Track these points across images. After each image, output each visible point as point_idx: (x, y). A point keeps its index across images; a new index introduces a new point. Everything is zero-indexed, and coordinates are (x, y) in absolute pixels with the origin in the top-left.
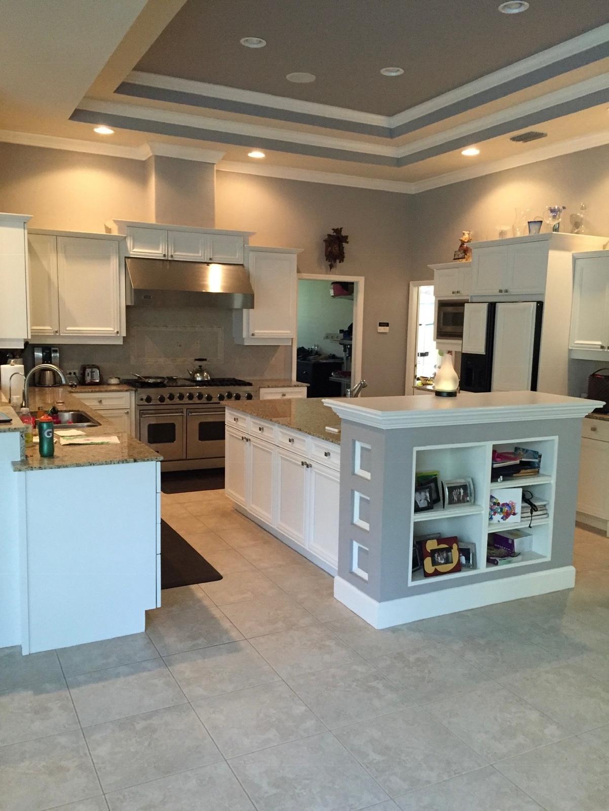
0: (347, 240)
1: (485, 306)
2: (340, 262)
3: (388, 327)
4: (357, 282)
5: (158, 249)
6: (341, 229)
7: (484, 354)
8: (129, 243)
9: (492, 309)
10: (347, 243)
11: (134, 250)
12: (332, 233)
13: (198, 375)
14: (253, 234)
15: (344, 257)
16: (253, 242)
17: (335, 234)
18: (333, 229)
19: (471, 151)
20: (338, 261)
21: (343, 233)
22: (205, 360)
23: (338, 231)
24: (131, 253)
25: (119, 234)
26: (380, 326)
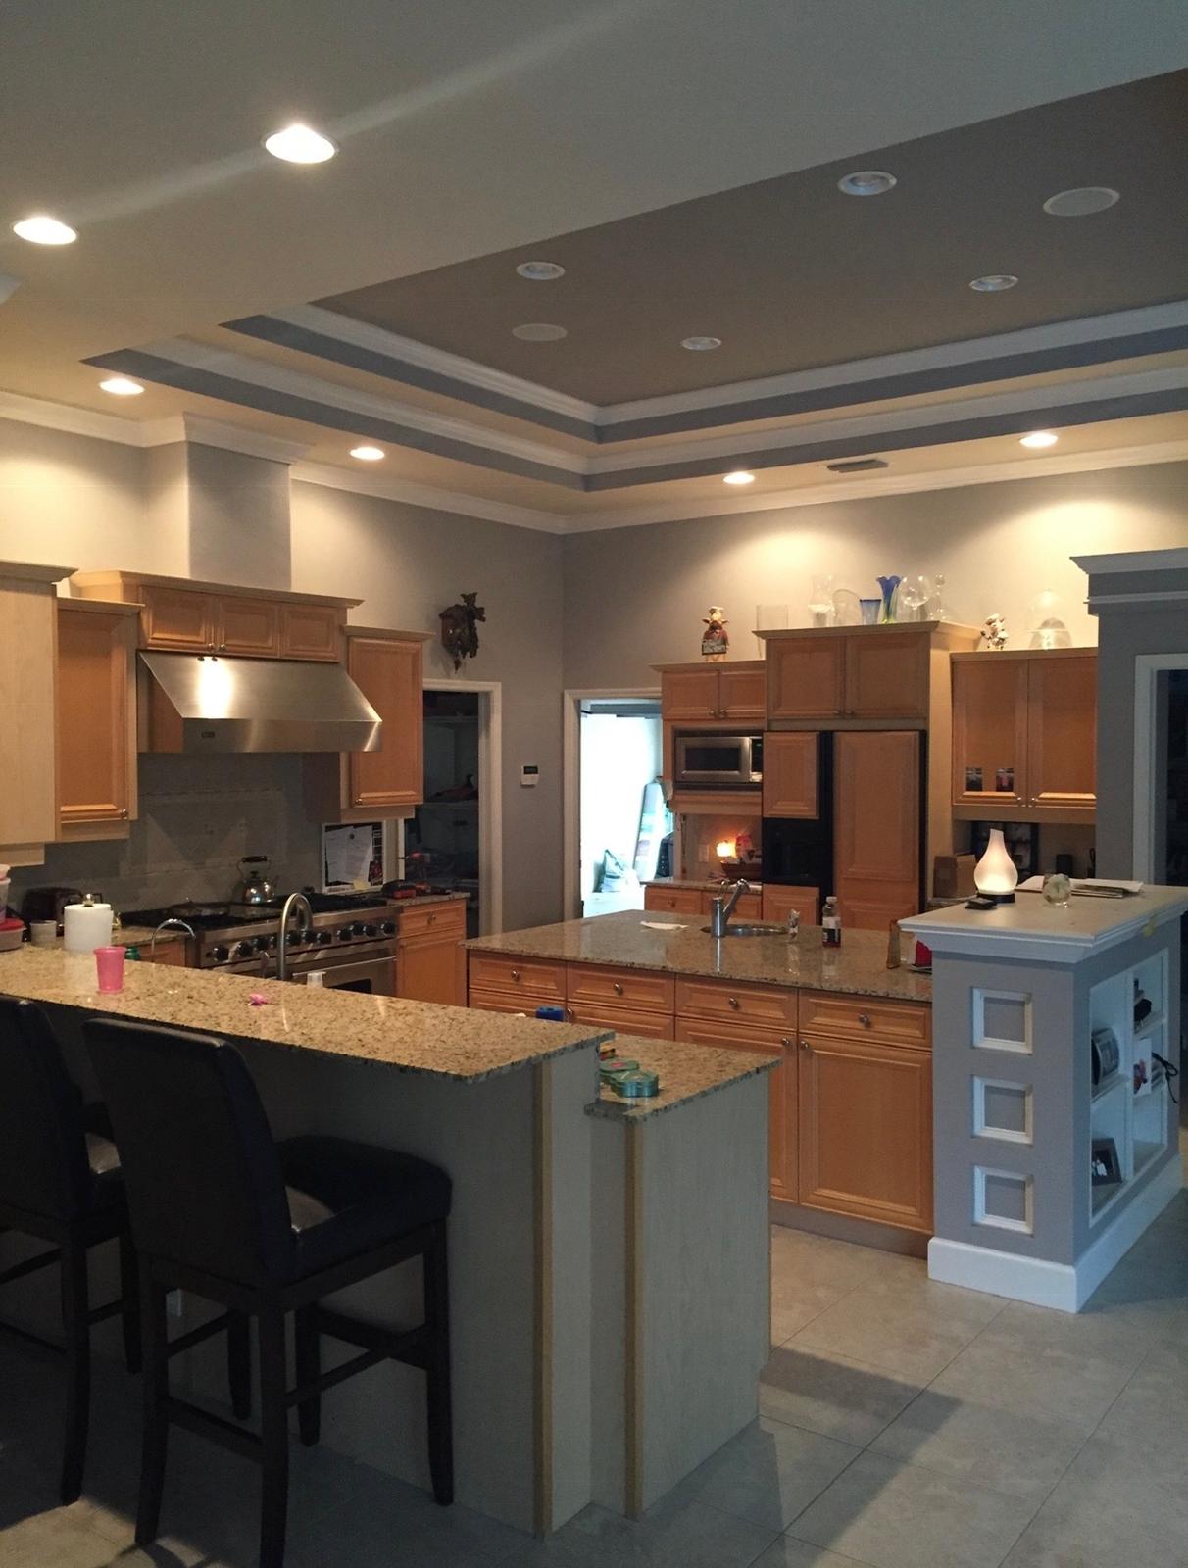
0: (484, 616)
1: (812, 738)
2: (471, 656)
3: (537, 776)
4: (487, 694)
5: (198, 635)
6: (475, 594)
7: (817, 818)
8: (147, 621)
9: (826, 743)
10: (483, 620)
11: (156, 635)
12: (462, 602)
13: (253, 891)
14: (358, 602)
15: (477, 647)
16: (354, 618)
17: (465, 604)
18: (463, 596)
19: (739, 479)
20: (468, 654)
21: (478, 604)
22: (265, 860)
23: (470, 598)
24: (150, 641)
25: (124, 600)
26: (526, 773)
